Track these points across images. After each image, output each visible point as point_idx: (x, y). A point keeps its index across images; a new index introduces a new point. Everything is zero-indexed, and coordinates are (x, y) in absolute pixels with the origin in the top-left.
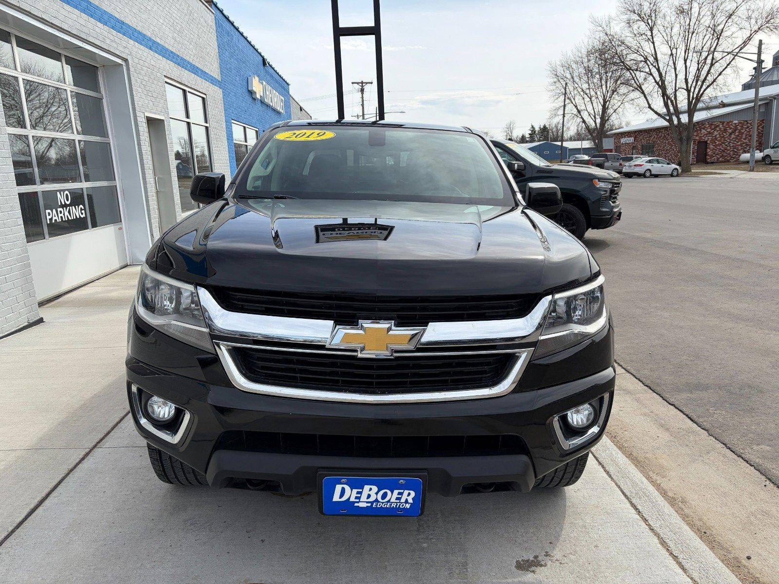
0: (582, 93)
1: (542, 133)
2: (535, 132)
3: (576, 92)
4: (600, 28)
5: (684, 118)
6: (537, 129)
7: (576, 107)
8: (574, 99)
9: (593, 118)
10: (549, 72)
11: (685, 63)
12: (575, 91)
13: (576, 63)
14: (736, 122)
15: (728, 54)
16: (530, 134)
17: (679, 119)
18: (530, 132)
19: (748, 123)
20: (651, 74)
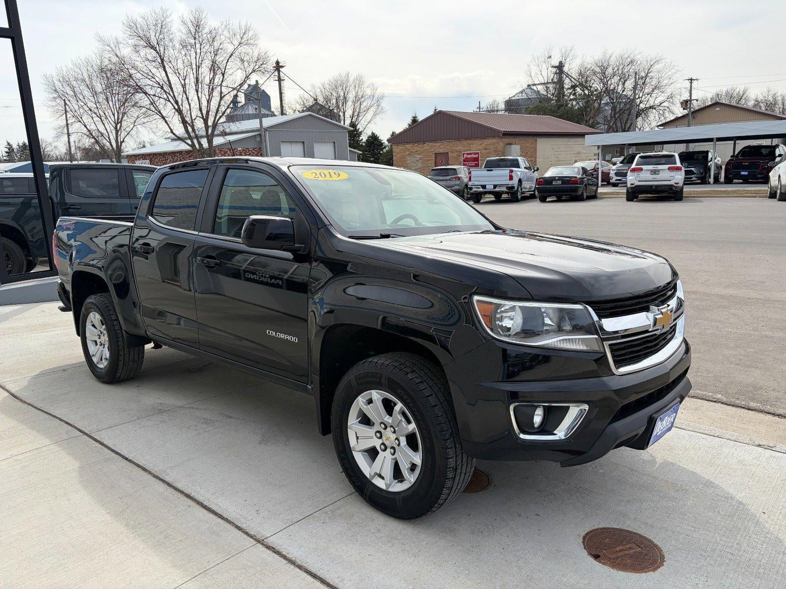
0: (89, 112)
1: (22, 151)
2: (13, 150)
3: (82, 111)
4: (109, 48)
5: (205, 143)
6: (15, 146)
7: (85, 126)
8: (81, 118)
9: (107, 139)
10: (46, 87)
11: (198, 94)
12: (81, 109)
13: (76, 80)
14: (240, 149)
15: (234, 90)
16: (7, 152)
17: (199, 143)
18: (7, 150)
19: (249, 150)
20: (169, 101)
